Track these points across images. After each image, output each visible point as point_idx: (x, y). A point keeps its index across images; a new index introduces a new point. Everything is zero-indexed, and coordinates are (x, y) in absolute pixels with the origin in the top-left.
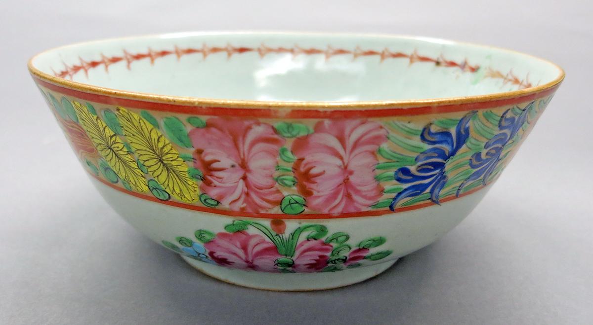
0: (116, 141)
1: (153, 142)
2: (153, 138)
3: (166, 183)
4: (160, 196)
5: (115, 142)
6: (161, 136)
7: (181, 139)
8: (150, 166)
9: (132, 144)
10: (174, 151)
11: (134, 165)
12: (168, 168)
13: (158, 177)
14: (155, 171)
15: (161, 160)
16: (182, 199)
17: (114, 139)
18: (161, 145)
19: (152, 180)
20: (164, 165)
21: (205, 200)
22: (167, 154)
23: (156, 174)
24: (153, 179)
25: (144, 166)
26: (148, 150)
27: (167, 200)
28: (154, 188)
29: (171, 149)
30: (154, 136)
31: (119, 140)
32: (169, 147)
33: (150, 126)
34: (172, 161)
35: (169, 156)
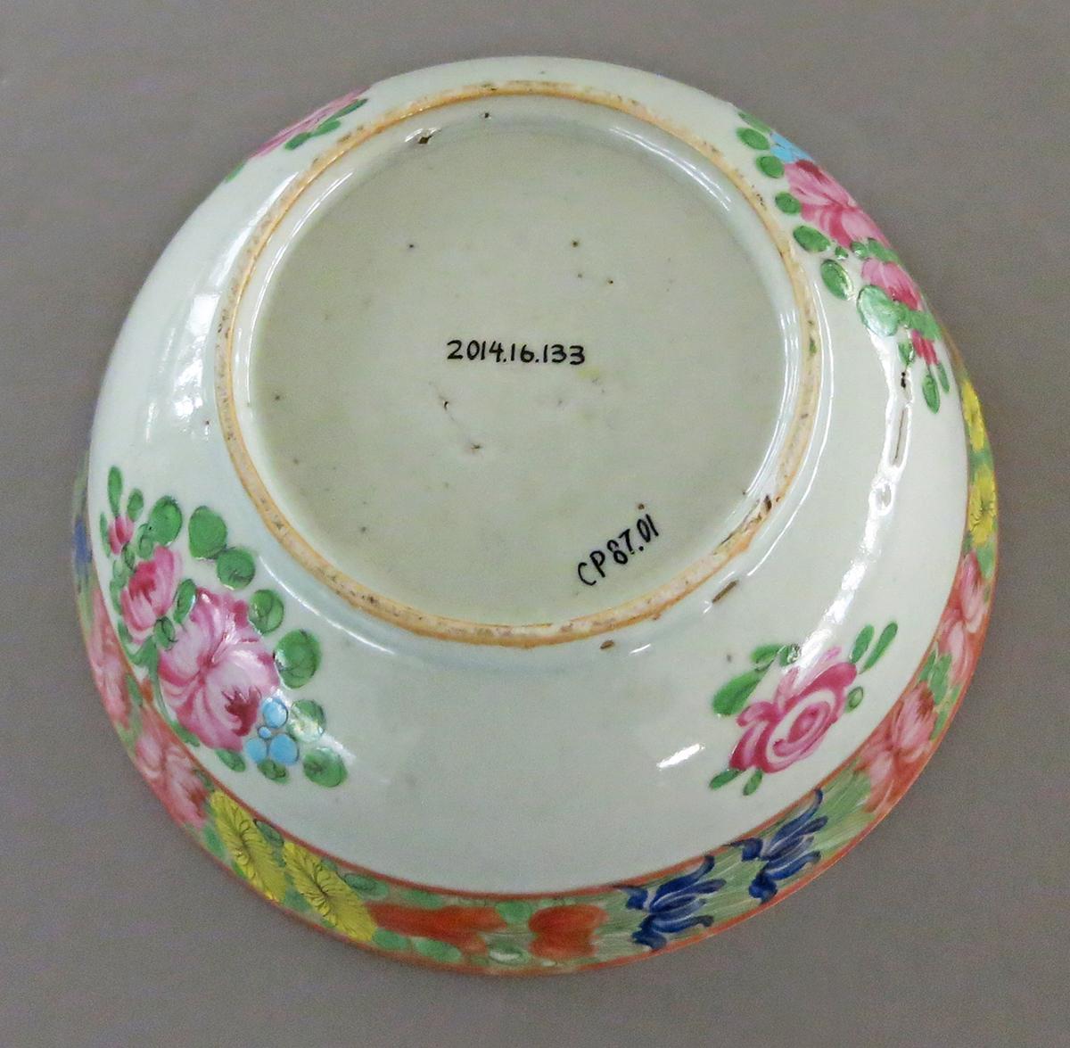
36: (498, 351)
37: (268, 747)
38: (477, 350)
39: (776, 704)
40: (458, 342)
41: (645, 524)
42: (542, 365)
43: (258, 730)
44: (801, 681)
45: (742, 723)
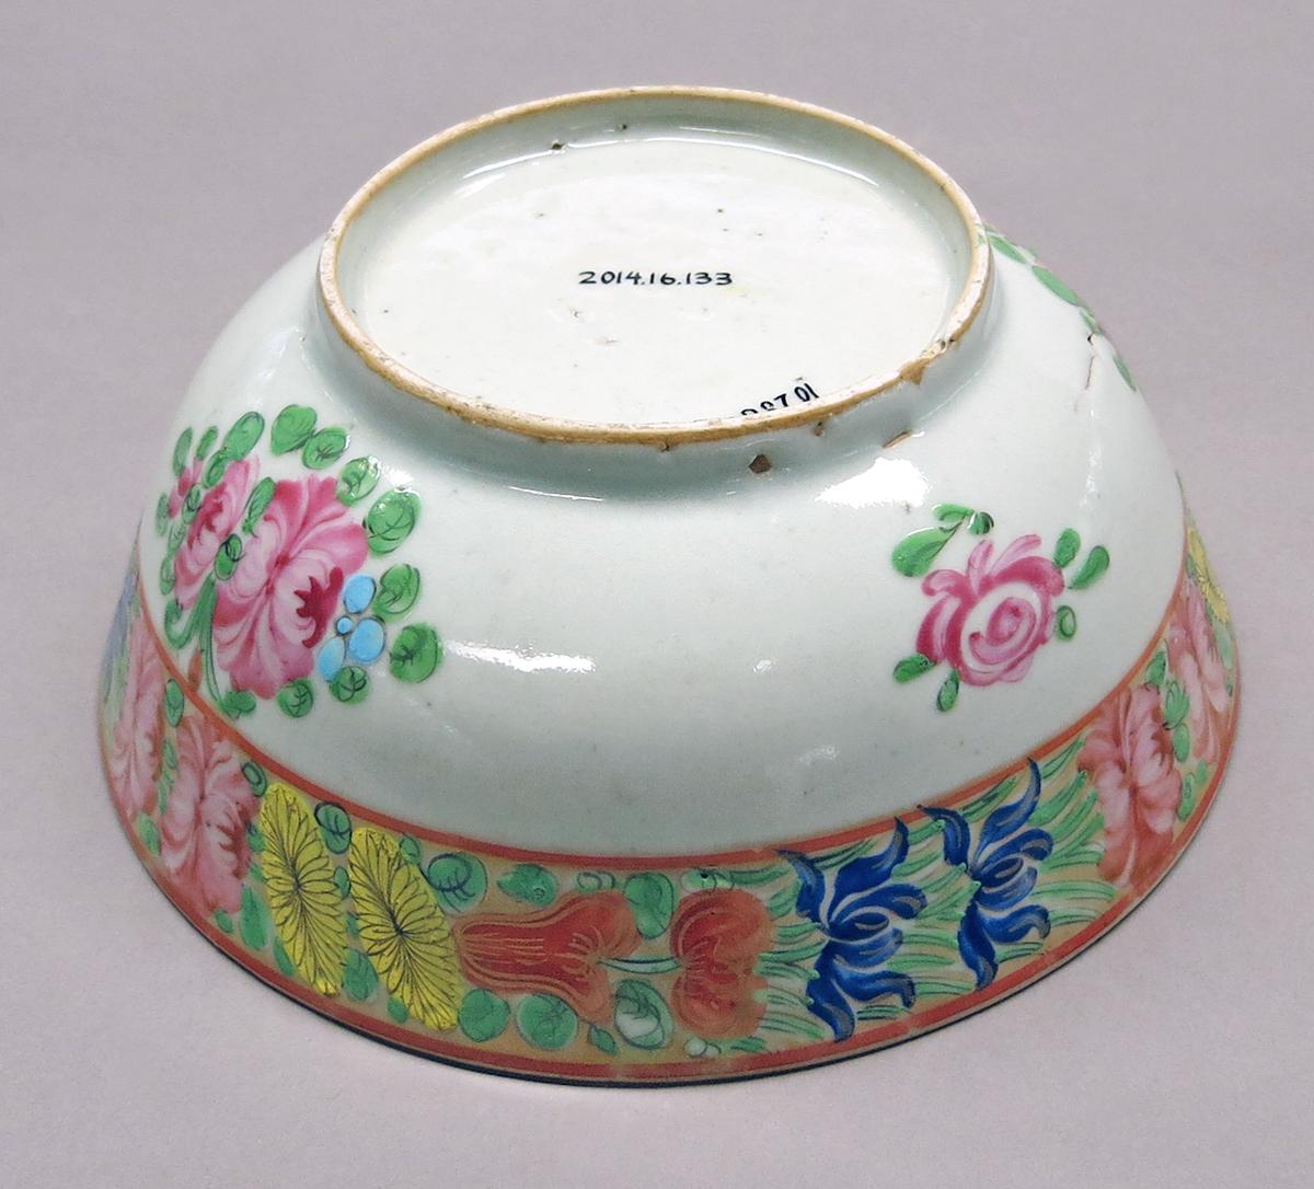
0: (372, 943)
1: (296, 923)
2: (294, 927)
3: (309, 840)
4: (336, 817)
5: (378, 942)
6: (278, 925)
7: (252, 908)
8: (325, 880)
9: (341, 929)
10: (270, 892)
11: (358, 890)
12: (292, 866)
13: (320, 857)
14: (320, 869)
15: (298, 885)
16: (295, 799)
17: (376, 949)
18: (287, 911)
19: (337, 853)
20: (296, 876)
21: (259, 783)
22: (283, 893)
23: (321, 863)
24: (332, 855)
25: (336, 885)
26: (312, 912)
27: (326, 803)
28: (341, 834)
29: (273, 897)
30: (290, 930)
31: (366, 945)
32: (275, 902)
33: (288, 948)
34: (280, 878)
35: (282, 888)
36: (636, 279)
37: (347, 645)
38: (610, 278)
39: (968, 577)
40: (593, 274)
41: (802, 389)
42: (684, 286)
43: (336, 624)
44: (995, 565)
45: (929, 592)
